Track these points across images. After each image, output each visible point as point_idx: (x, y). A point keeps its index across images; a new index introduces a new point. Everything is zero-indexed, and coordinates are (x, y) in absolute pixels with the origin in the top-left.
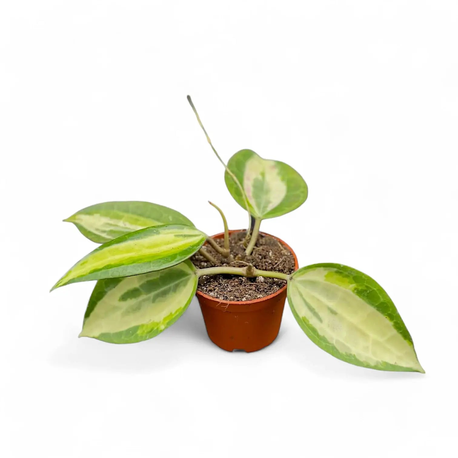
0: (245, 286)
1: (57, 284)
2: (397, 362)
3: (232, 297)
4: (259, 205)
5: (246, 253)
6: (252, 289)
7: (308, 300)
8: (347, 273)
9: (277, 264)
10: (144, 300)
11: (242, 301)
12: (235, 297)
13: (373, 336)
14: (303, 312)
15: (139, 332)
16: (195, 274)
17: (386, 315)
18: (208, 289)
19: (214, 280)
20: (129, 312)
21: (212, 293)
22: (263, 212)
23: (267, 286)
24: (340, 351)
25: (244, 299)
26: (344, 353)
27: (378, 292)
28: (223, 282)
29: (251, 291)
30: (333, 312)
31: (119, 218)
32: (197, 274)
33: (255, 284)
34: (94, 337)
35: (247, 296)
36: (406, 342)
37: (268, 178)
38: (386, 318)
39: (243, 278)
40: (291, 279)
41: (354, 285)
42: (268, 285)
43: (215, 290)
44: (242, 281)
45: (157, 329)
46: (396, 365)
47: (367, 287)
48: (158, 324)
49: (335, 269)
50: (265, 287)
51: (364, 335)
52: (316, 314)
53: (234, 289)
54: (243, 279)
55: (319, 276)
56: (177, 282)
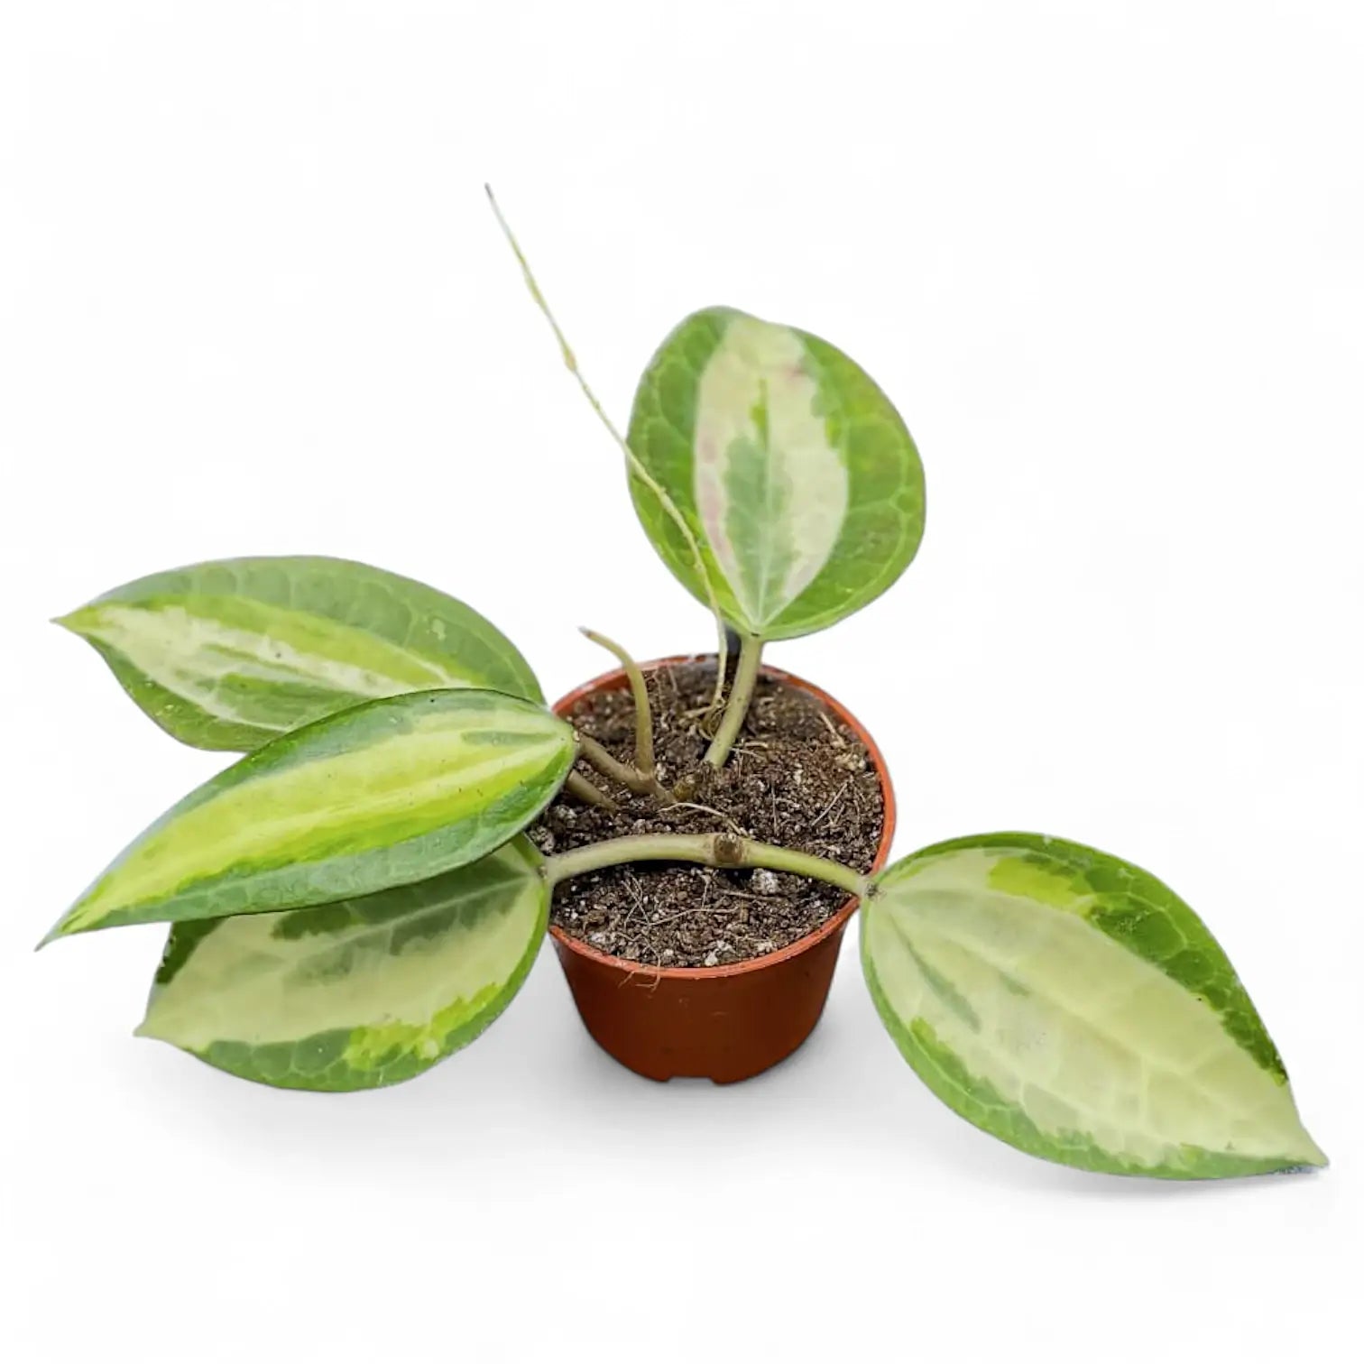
0: (713, 901)
1: (65, 922)
2: (1234, 1145)
3: (669, 952)
4: (751, 579)
5: (710, 764)
6: (736, 914)
7: (932, 958)
8: (1065, 863)
9: (823, 814)
10: (362, 943)
11: (702, 963)
12: (680, 948)
13: (1152, 1058)
14: (914, 1002)
15: (350, 1054)
16: (540, 873)
17: (1201, 992)
18: (586, 920)
19: (605, 879)
20: (309, 976)
21: (599, 935)
22: (767, 611)
23: (787, 908)
24: (1041, 1128)
25: (711, 959)
26: (1056, 1134)
27: (1170, 917)
28: (635, 887)
29: (734, 923)
30: (1017, 989)
31: (255, 625)
32: (545, 877)
33: (746, 895)
34: (188, 1050)
35: (720, 944)
36: (1267, 1076)
37: (780, 426)
38: (1200, 999)
39: (704, 874)
40: (873, 891)
41: (1090, 899)
42: (792, 905)
43: (607, 920)
44: (702, 883)
45: (413, 1052)
46: (1232, 1152)
47: (1132, 902)
48: (415, 1032)
49: (1025, 851)
50: (783, 912)
51: (1123, 1057)
52: (959, 1005)
53: (675, 918)
54: (704, 877)
55: (969, 875)
56: (474, 895)
